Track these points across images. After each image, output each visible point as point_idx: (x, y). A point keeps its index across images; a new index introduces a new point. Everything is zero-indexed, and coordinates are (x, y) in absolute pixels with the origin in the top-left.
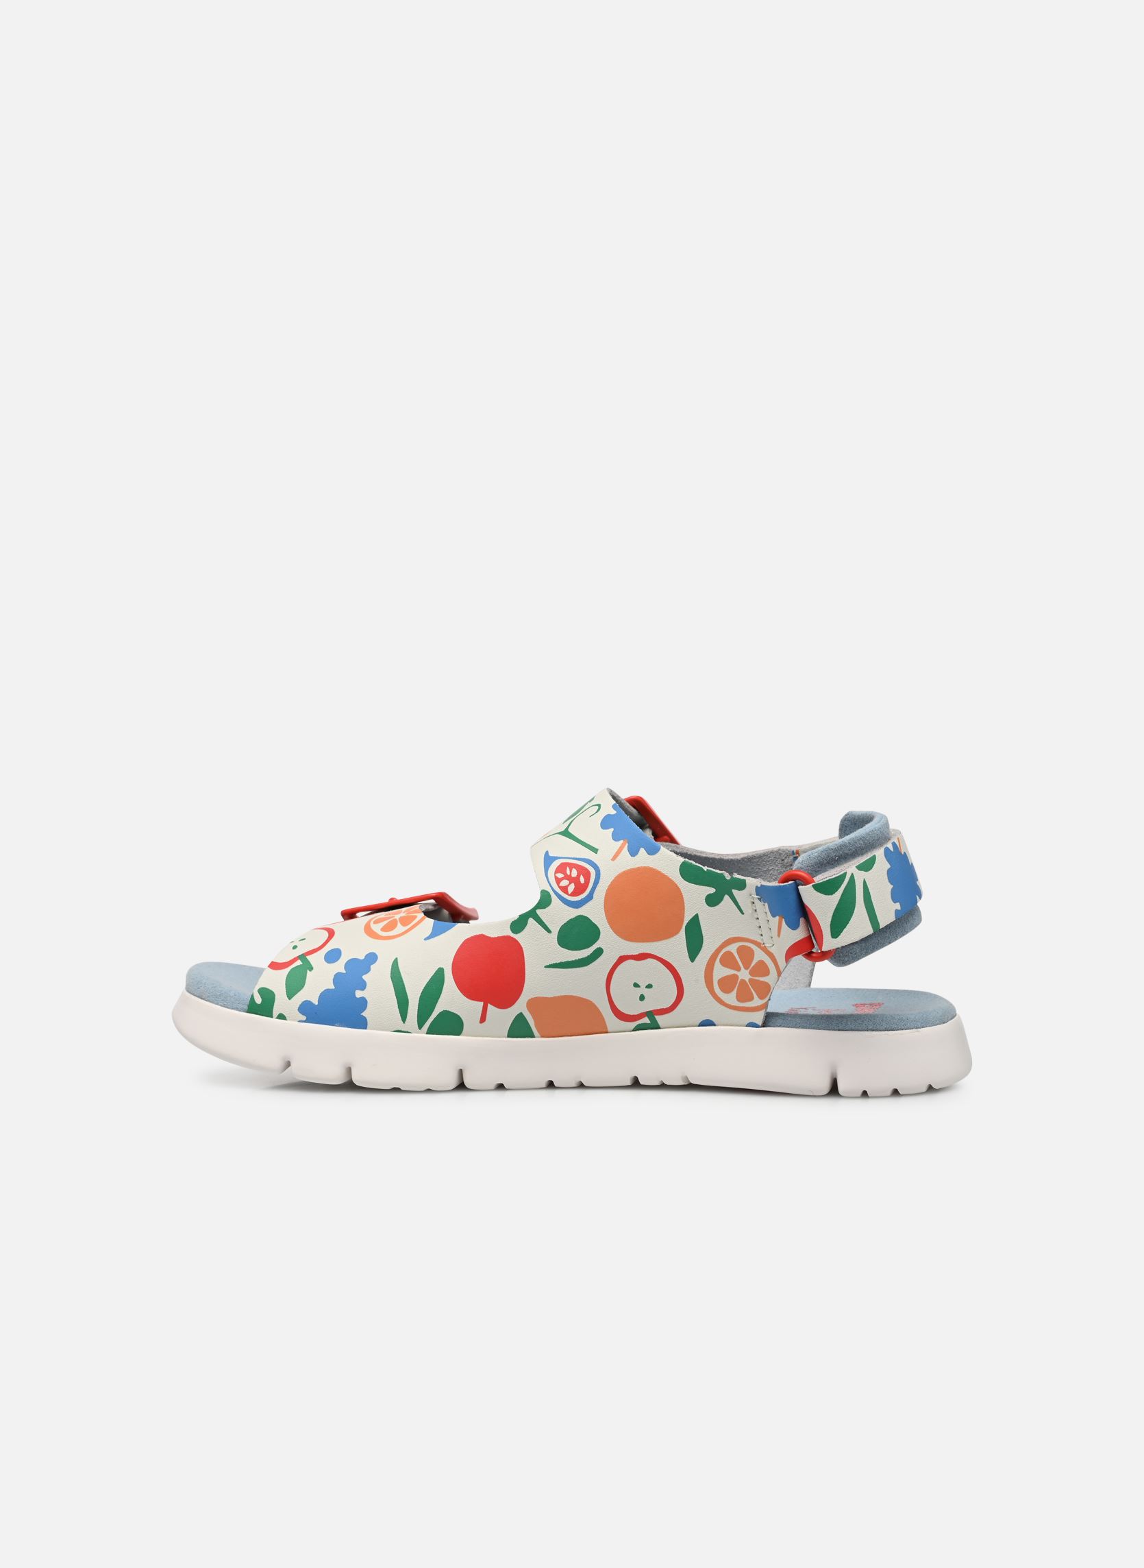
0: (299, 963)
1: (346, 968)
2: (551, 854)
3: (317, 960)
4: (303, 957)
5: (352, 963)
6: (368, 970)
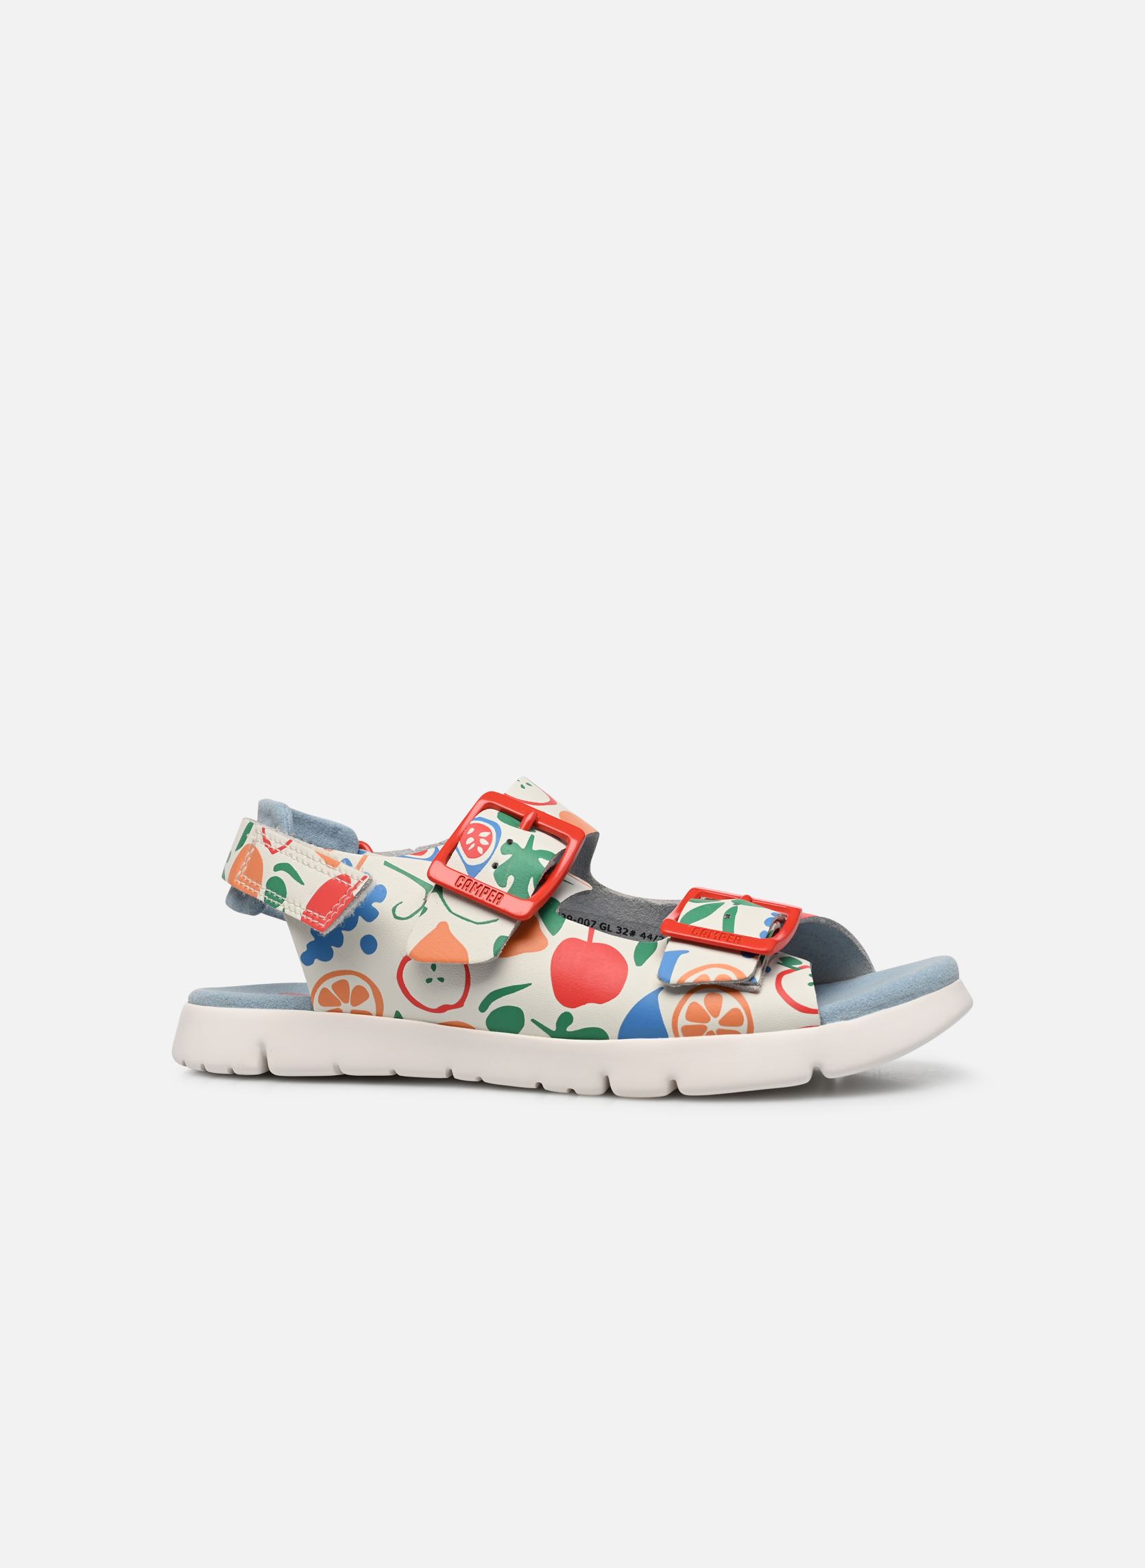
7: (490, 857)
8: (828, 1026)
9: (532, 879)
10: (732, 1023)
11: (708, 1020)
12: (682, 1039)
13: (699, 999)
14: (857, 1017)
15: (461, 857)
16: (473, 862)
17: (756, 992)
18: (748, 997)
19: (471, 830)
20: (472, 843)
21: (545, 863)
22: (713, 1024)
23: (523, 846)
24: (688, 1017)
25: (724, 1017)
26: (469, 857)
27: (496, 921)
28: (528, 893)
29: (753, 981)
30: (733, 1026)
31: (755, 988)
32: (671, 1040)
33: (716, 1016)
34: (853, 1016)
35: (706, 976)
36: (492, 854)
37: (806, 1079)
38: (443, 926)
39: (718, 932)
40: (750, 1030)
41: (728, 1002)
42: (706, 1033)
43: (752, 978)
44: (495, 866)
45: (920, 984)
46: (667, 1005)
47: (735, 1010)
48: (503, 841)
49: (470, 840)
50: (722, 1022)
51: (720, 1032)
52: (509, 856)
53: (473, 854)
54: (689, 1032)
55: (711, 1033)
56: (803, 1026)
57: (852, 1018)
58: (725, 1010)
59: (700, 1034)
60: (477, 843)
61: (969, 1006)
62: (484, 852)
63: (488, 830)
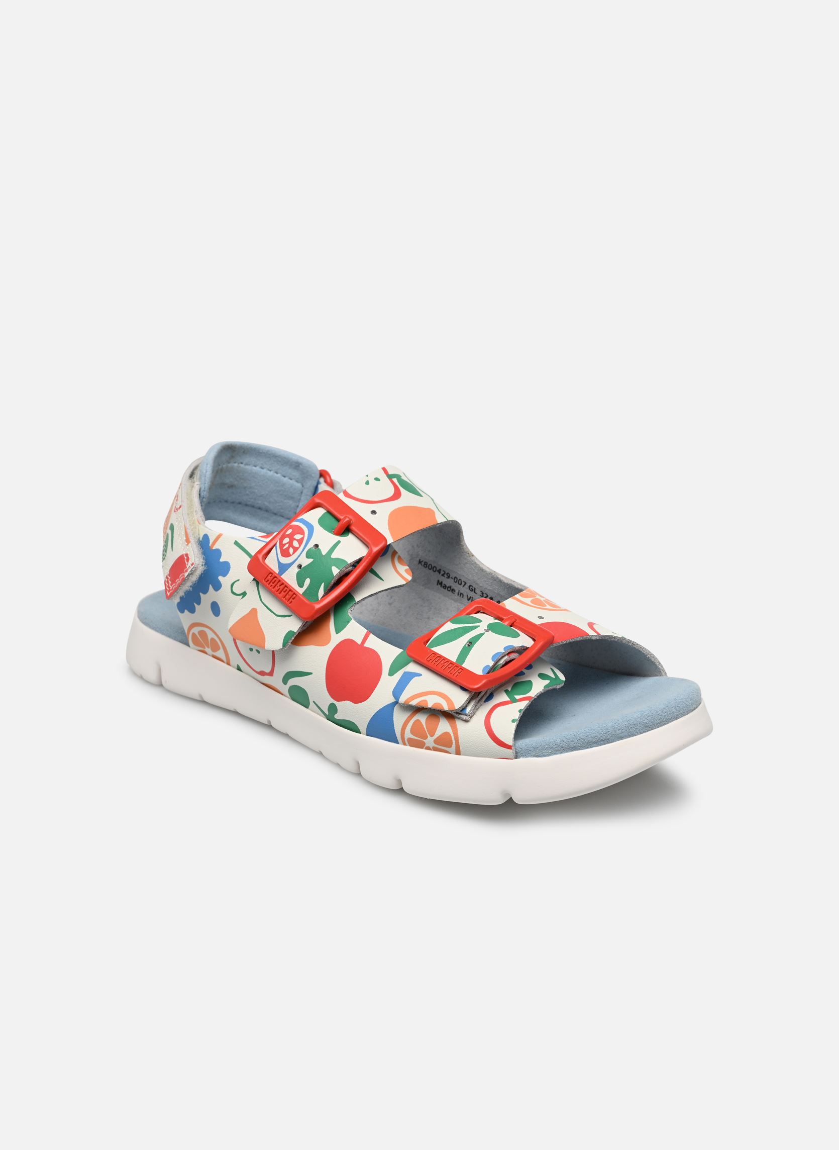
7: (297, 559)
8: (521, 760)
9: (323, 584)
10: (445, 744)
11: (426, 738)
12: (408, 748)
13: (422, 718)
14: (548, 755)
15: (277, 554)
16: (285, 560)
17: (467, 721)
18: (459, 724)
19: (289, 531)
20: (287, 543)
21: (336, 571)
22: (430, 741)
23: (324, 553)
24: (412, 732)
25: (438, 738)
26: (282, 556)
27: (290, 616)
28: (318, 596)
29: (464, 712)
30: (444, 746)
31: (465, 717)
32: (400, 746)
33: (432, 736)
34: (546, 754)
35: (425, 701)
36: (299, 556)
37: (499, 800)
38: (254, 612)
39: (448, 661)
40: (458, 752)
41: (444, 726)
42: (424, 748)
43: (464, 708)
44: (300, 566)
45: (619, 730)
46: (399, 718)
47: (446, 734)
48: (311, 545)
49: (286, 540)
50: (435, 741)
51: (435, 749)
52: (311, 560)
53: (285, 554)
54: (413, 743)
55: (428, 748)
56: (499, 757)
57: (544, 756)
58: (439, 732)
59: (422, 748)
60: (291, 543)
61: (708, 732)
62: (294, 553)
63: (302, 532)
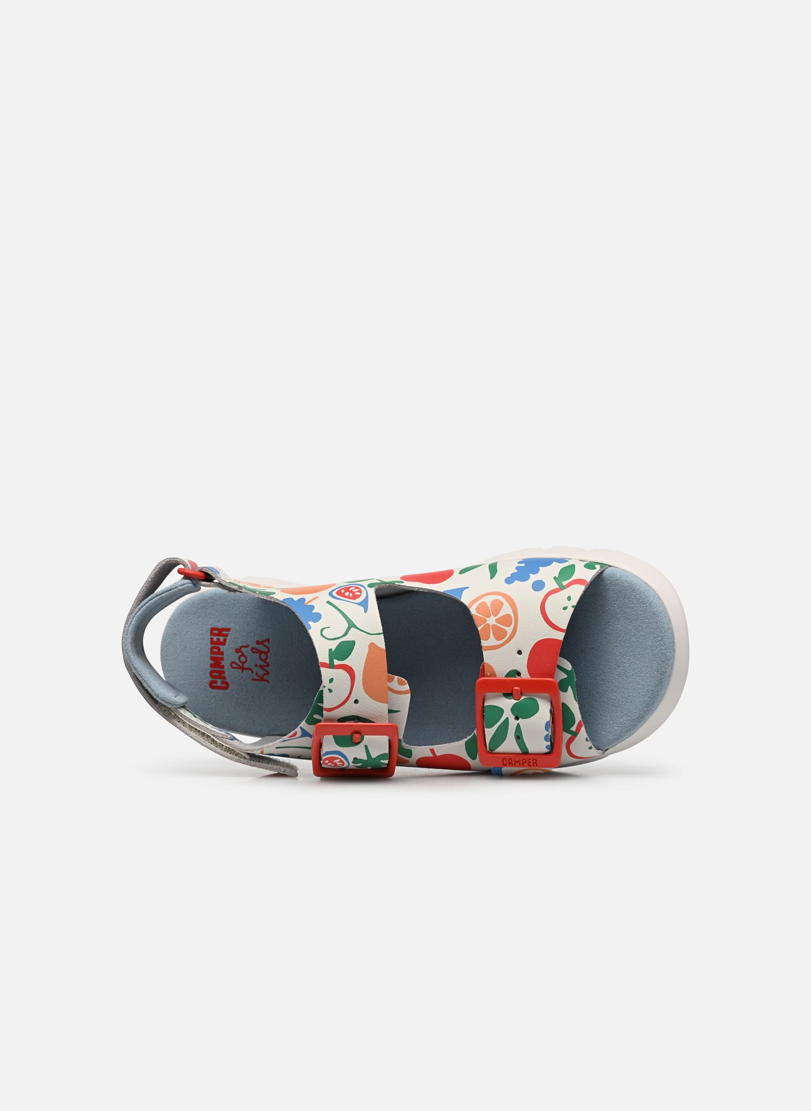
0: (565, 583)
1: (529, 577)
2: (362, 609)
3: (551, 585)
4: (562, 588)
5: (525, 578)
6: (512, 574)
